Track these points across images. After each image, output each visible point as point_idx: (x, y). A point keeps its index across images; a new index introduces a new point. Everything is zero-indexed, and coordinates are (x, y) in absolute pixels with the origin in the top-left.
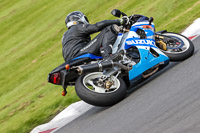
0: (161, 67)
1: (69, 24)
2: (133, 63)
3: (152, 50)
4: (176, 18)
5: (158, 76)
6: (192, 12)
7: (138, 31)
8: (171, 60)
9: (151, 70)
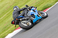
0: (40, 20)
1: (14, 9)
2: (34, 18)
3: (38, 15)
4: (3, 34)
5: (39, 22)
6: (8, 32)
7: (33, 10)
8: (42, 18)
9: (38, 20)
